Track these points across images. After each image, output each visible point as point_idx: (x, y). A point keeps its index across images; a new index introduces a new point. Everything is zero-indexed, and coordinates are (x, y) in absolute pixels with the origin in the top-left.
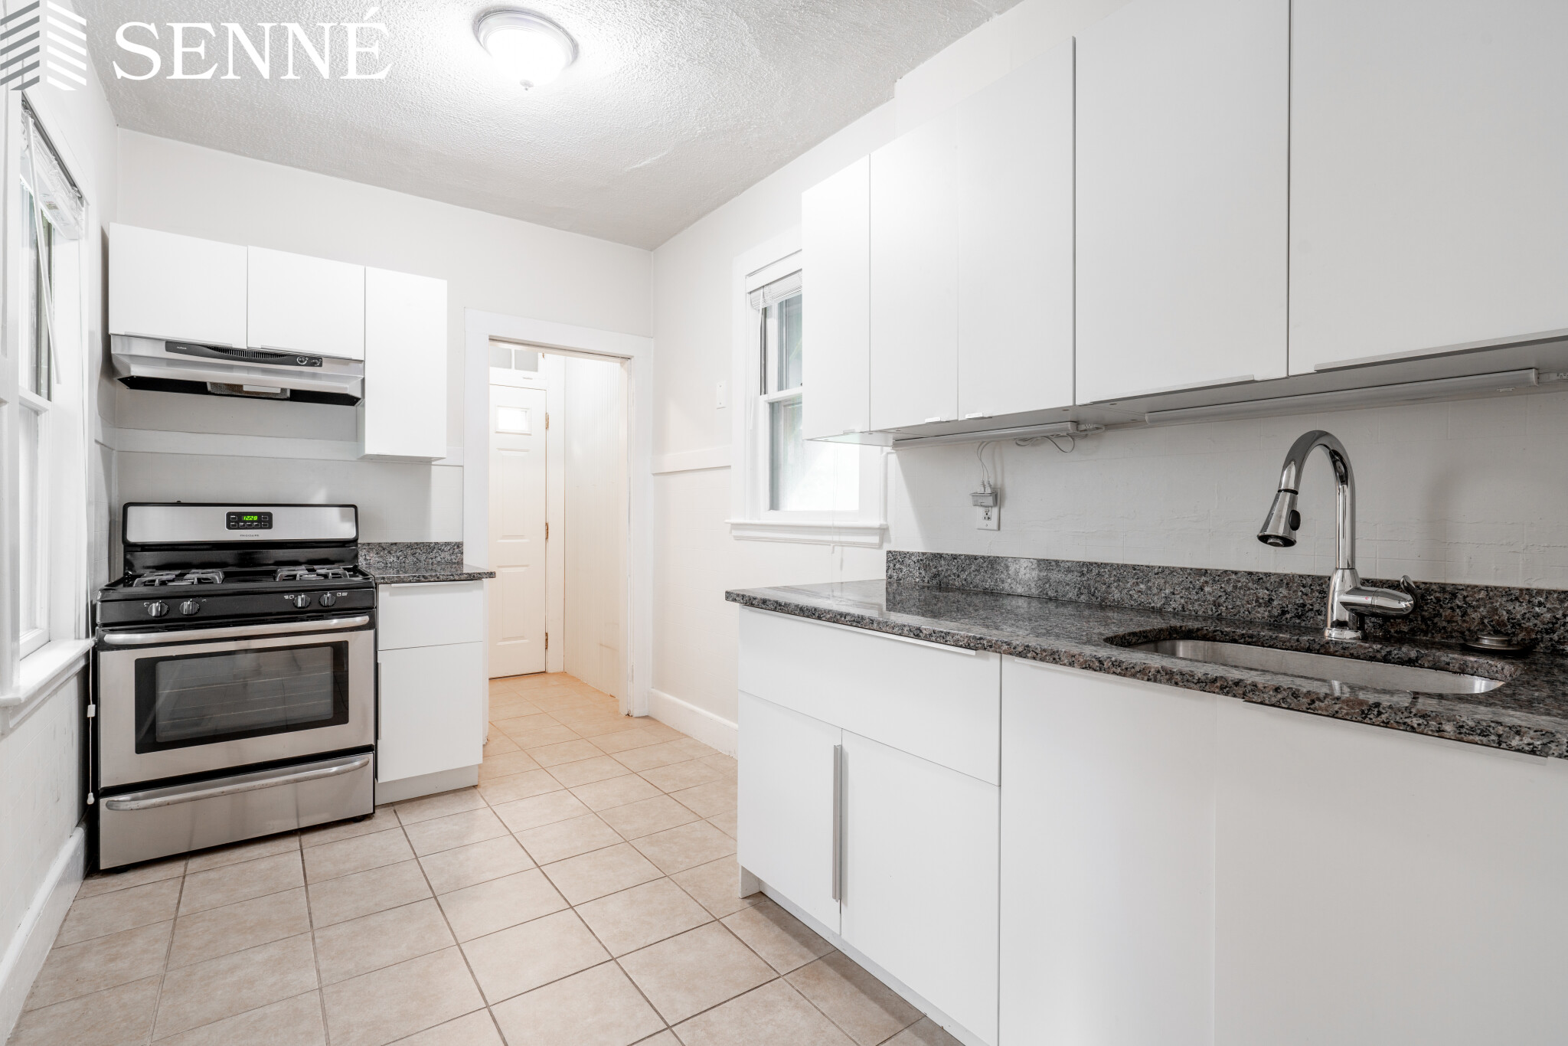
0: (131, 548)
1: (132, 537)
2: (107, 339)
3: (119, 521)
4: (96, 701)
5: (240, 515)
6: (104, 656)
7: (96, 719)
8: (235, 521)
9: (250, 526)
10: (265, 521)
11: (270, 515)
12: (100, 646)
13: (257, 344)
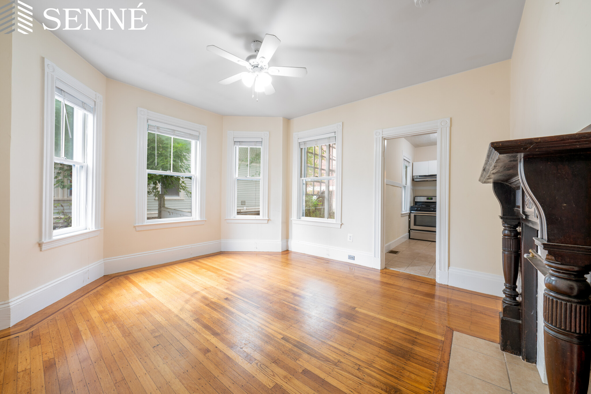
0: (415, 202)
1: (416, 201)
2: (413, 176)
3: (414, 199)
4: (410, 218)
5: (428, 198)
6: (411, 214)
7: (410, 220)
8: (428, 199)
9: (430, 199)
10: (432, 199)
11: (432, 198)
12: (411, 213)
13: (430, 174)
